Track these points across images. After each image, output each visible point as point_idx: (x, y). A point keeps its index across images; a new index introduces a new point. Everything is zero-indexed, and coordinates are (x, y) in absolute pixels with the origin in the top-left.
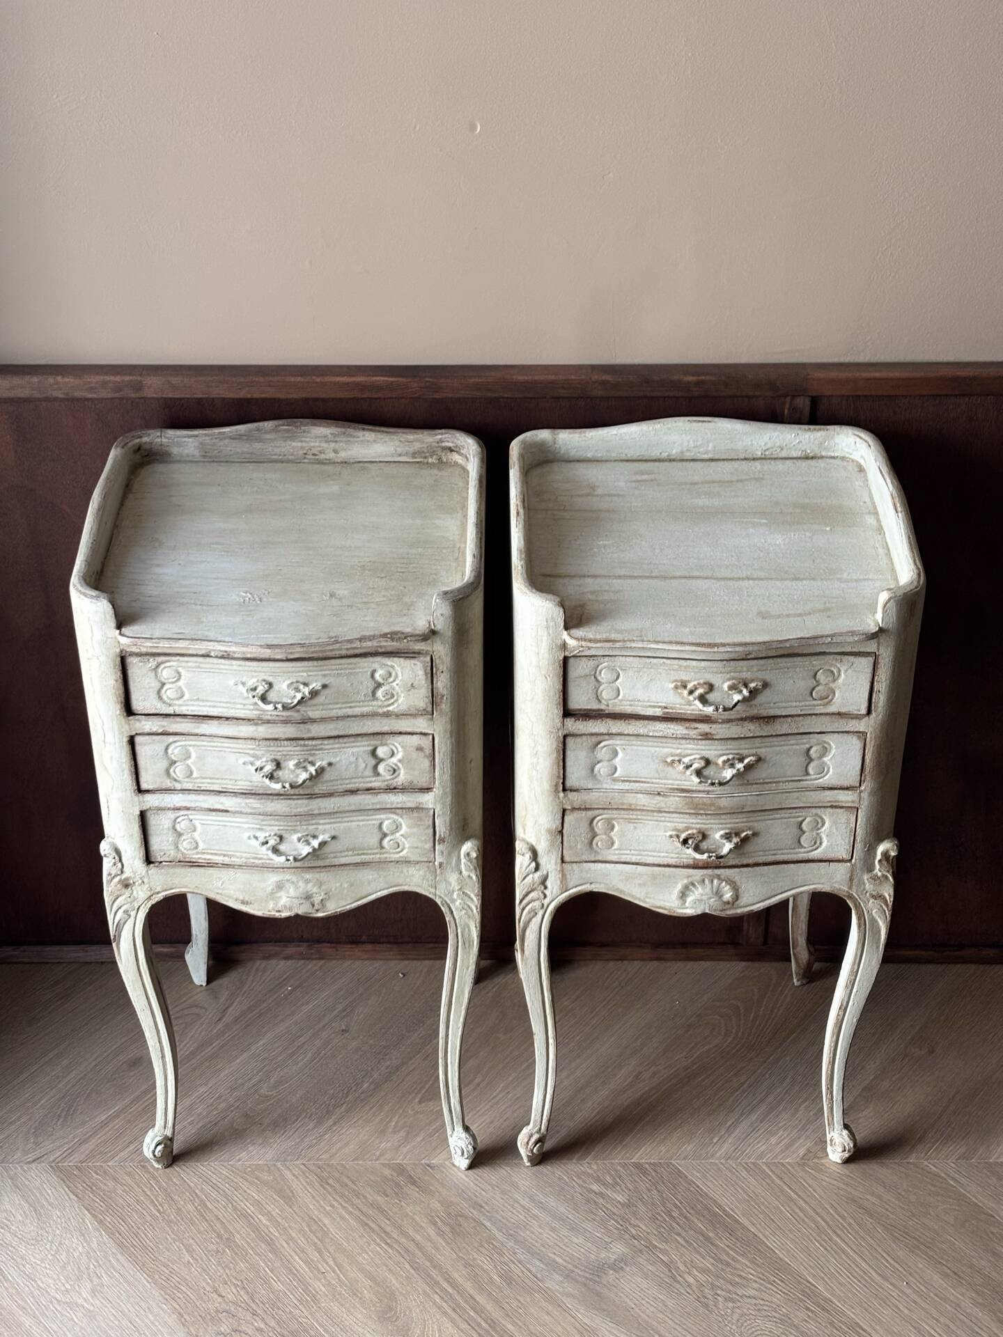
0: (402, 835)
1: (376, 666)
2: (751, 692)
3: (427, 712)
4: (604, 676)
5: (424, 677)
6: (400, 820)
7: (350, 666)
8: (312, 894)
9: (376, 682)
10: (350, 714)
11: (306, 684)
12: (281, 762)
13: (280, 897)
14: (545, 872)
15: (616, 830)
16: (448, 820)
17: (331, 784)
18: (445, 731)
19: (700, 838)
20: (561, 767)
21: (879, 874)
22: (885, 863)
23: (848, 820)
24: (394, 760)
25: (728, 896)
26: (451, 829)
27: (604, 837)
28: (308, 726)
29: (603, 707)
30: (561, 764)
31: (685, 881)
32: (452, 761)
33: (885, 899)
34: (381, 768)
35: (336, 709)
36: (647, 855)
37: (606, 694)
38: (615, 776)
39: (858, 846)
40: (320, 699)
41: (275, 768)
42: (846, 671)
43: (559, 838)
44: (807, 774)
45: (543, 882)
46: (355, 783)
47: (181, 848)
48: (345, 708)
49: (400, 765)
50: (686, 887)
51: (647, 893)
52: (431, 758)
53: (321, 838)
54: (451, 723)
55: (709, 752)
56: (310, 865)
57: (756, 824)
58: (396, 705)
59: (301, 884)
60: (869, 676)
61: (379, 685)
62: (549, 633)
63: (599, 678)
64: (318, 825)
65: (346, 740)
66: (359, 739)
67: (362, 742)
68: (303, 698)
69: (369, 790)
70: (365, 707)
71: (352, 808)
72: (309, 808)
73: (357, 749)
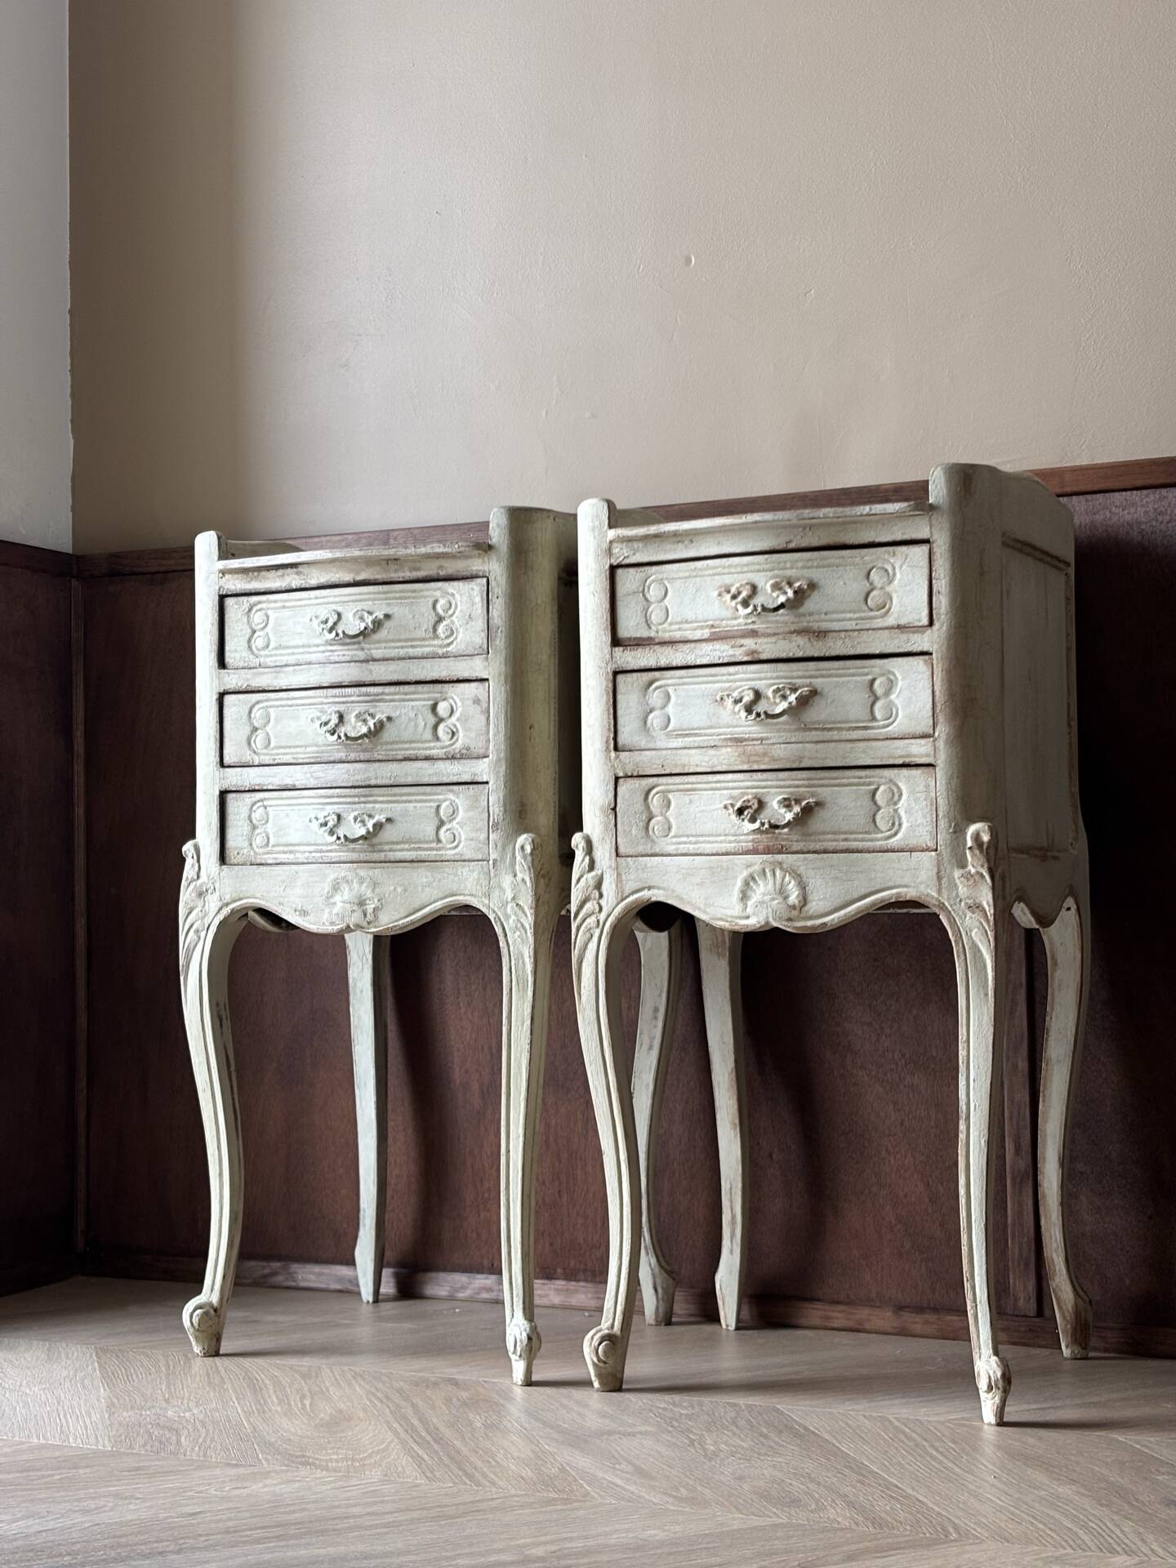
0: (458, 823)
1: (438, 594)
2: (795, 592)
3: (483, 650)
4: (653, 593)
5: (480, 604)
6: (457, 800)
7: (413, 595)
8: (365, 900)
9: (437, 614)
10: (411, 654)
11: (370, 613)
12: (345, 716)
13: (335, 903)
14: (600, 872)
15: (672, 807)
16: (502, 798)
17: (389, 747)
18: (500, 674)
19: (756, 806)
20: (612, 717)
21: (973, 871)
22: (977, 852)
23: (927, 786)
24: (453, 719)
25: (793, 898)
26: (505, 811)
27: (659, 818)
28: (372, 666)
29: (653, 634)
30: (612, 711)
31: (745, 874)
32: (506, 715)
33: (984, 910)
34: (441, 729)
35: (398, 648)
36: (705, 842)
37: (656, 616)
38: (669, 729)
39: (943, 824)
40: (383, 634)
41: (337, 721)
42: (901, 567)
43: (612, 817)
44: (874, 719)
45: (598, 885)
46: (414, 749)
47: (254, 846)
48: (407, 647)
49: (458, 726)
50: (747, 884)
51: (706, 899)
52: (486, 713)
53: (377, 818)
54: (506, 664)
55: (759, 682)
56: (366, 858)
57: (819, 790)
58: (455, 644)
59: (356, 885)
60: (926, 571)
61: (440, 619)
63: (648, 596)
64: (375, 802)
65: (406, 688)
66: (420, 688)
67: (422, 693)
68: (366, 628)
69: (427, 758)
70: (427, 646)
71: (410, 780)
72: (366, 776)
73: (418, 703)
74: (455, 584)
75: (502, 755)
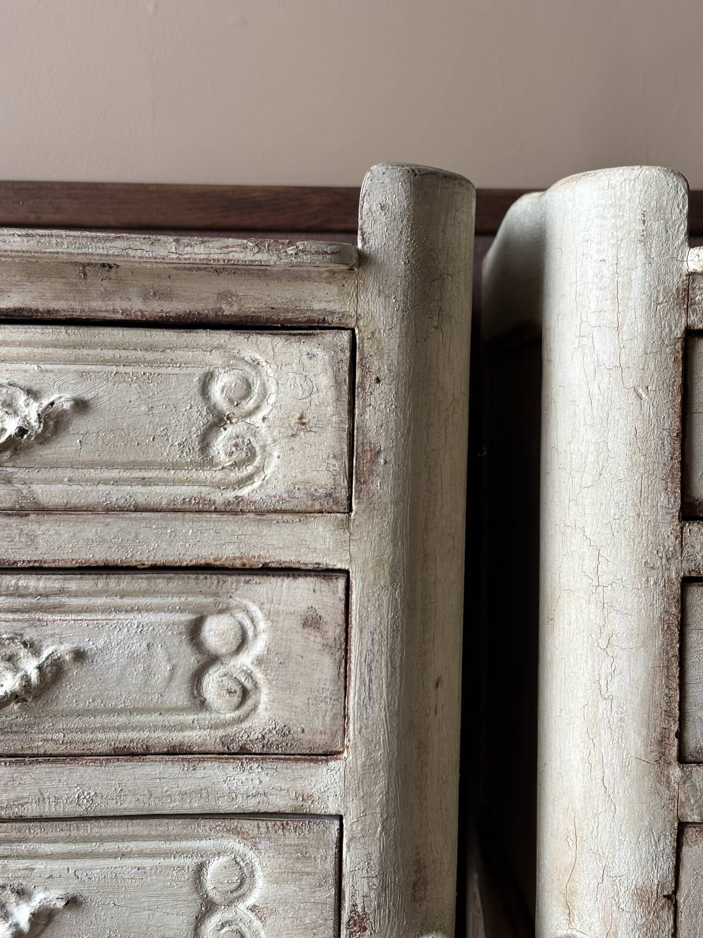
0: (253, 909)
1: (216, 359)
3: (336, 502)
6: (251, 854)
7: (150, 356)
9: (213, 409)
10: (141, 500)
11: (32, 394)
16: (376, 856)
17: (76, 722)
18: (379, 563)
20: (675, 684)
24: (246, 660)
26: (384, 887)
28: (33, 525)
30: (675, 671)
34: (212, 683)
35: (106, 482)
43: (667, 915)
46: (142, 728)
48: (130, 482)
49: (259, 675)
52: (340, 654)
53: (39, 899)
54: (394, 541)
58: (258, 482)
61: (219, 421)
62: (648, 257)
64: (34, 856)
65: (125, 582)
66: (161, 582)
67: (168, 594)
68: (22, 431)
69: (175, 752)
70: (182, 482)
71: (129, 805)
72: (13, 795)
73: (152, 617)
74: (265, 340)
75: (379, 754)
